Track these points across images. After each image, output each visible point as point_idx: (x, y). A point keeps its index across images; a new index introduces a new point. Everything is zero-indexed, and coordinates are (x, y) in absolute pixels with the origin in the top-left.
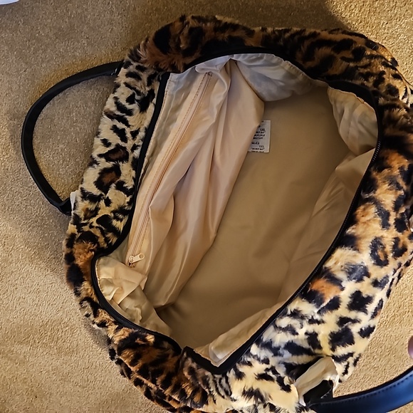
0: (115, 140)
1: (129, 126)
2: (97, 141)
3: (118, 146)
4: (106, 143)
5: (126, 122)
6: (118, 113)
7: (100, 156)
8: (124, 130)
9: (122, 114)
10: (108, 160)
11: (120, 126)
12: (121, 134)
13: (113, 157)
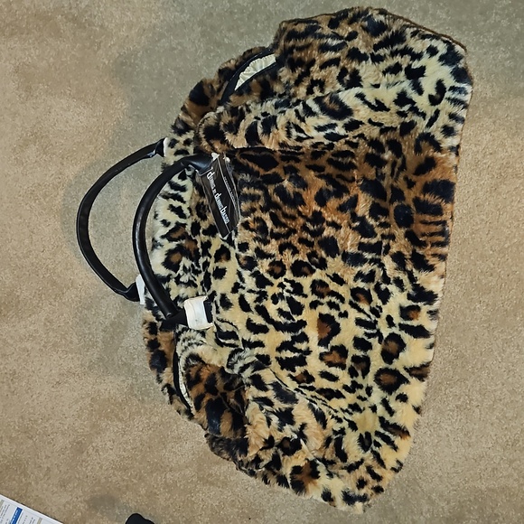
0: (173, 218)
1: (184, 202)
2: (158, 223)
3: (177, 223)
4: (165, 223)
5: (180, 199)
6: (173, 192)
7: (163, 237)
8: (180, 207)
9: (176, 192)
10: (171, 240)
11: (176, 204)
12: (178, 211)
13: (174, 236)
